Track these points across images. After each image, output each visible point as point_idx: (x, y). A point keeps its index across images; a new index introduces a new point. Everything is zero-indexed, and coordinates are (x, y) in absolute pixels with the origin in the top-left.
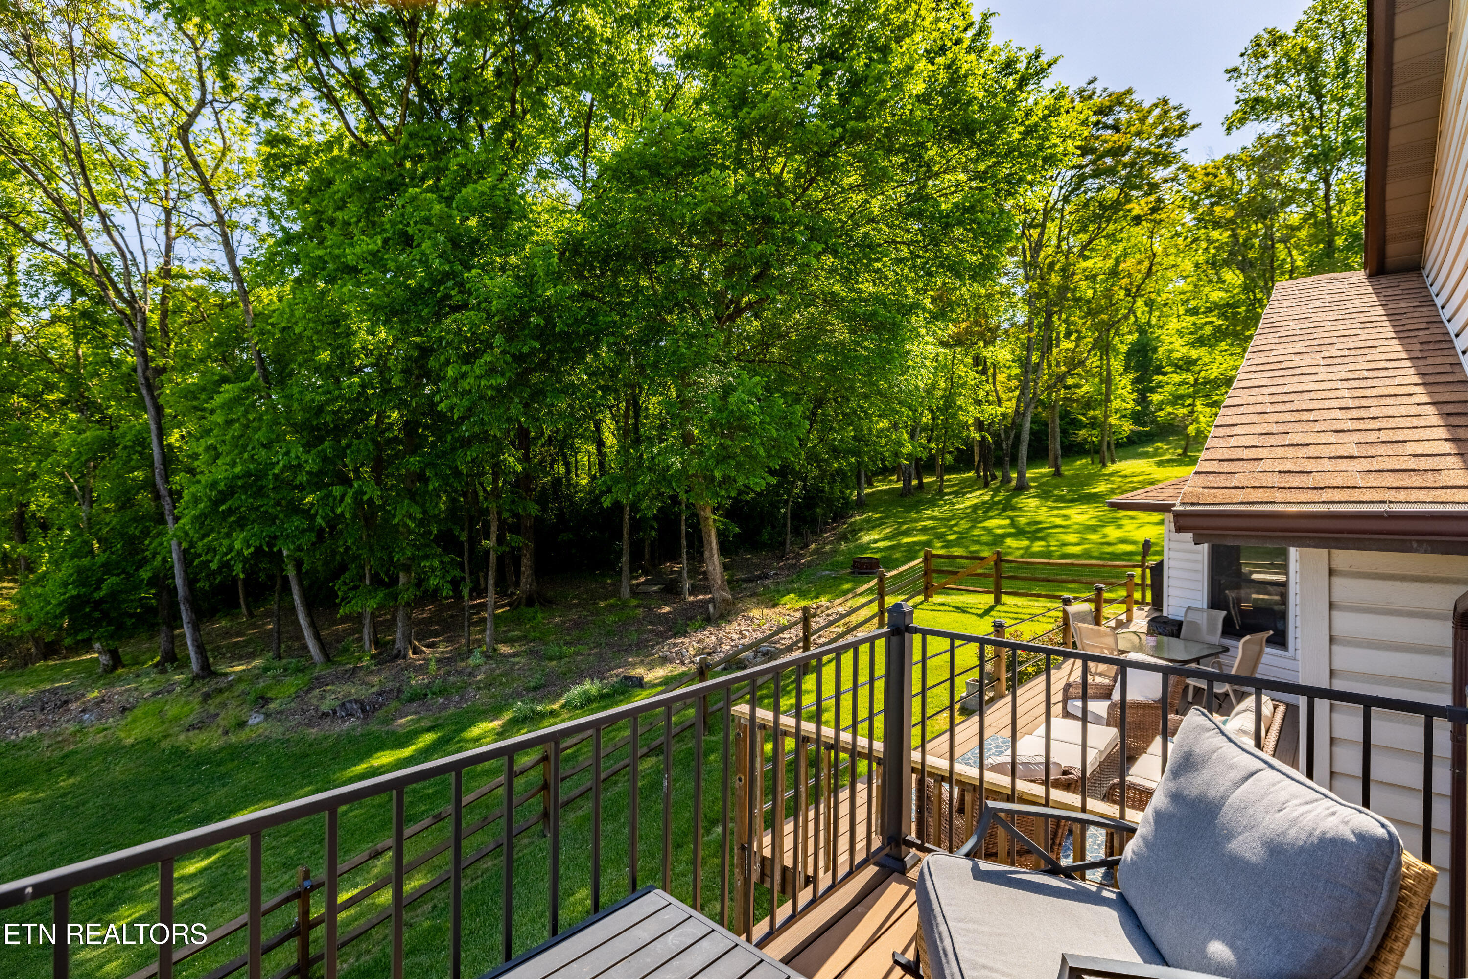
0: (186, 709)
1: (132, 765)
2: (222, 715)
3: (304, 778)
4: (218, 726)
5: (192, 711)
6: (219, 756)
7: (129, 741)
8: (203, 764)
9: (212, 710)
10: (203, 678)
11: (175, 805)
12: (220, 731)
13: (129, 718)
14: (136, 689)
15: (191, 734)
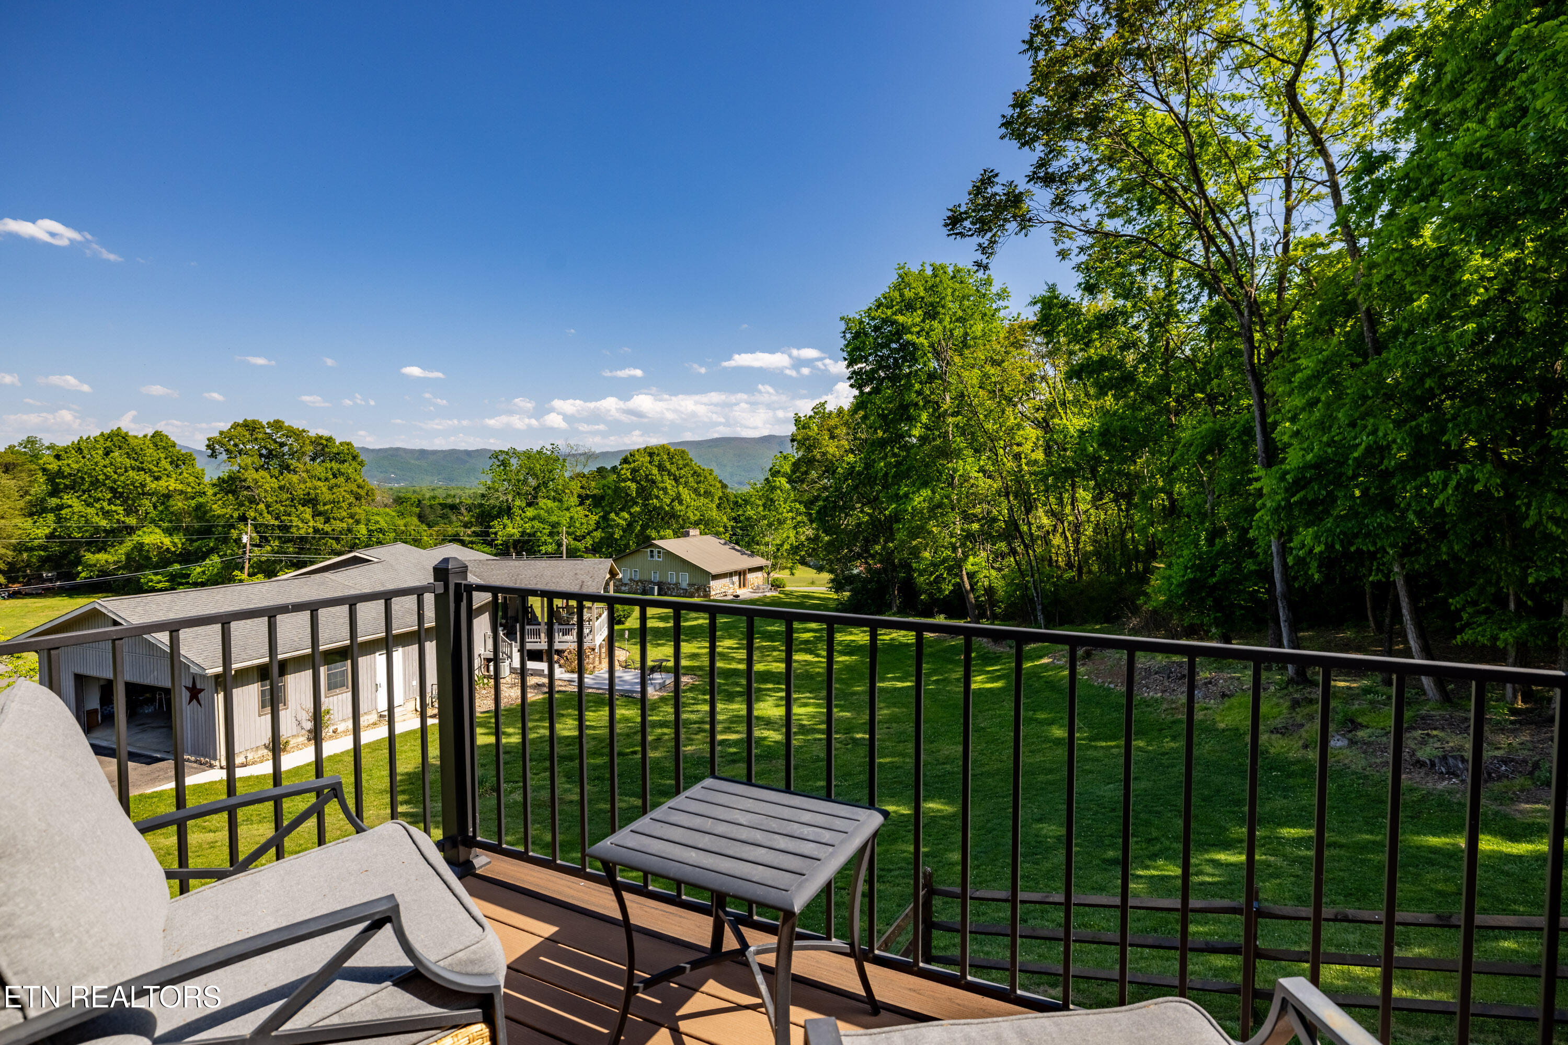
0: (1276, 710)
1: (1218, 748)
2: (1307, 727)
3: (1367, 823)
4: (1300, 737)
5: (1280, 713)
6: (1293, 768)
7: (1222, 726)
8: (1276, 769)
9: (1299, 719)
10: (1298, 684)
11: (1236, 797)
12: (1301, 743)
13: (1227, 705)
14: (1239, 679)
15: (1274, 736)
